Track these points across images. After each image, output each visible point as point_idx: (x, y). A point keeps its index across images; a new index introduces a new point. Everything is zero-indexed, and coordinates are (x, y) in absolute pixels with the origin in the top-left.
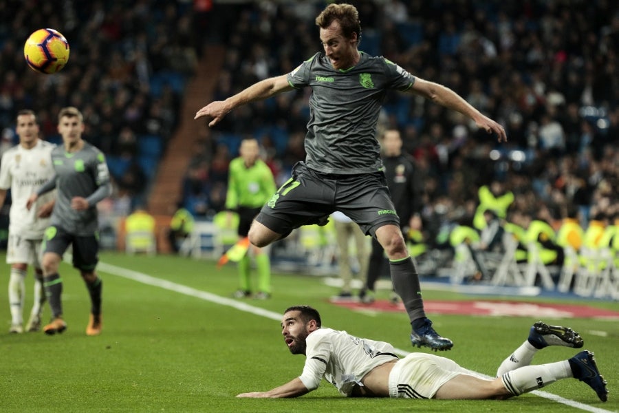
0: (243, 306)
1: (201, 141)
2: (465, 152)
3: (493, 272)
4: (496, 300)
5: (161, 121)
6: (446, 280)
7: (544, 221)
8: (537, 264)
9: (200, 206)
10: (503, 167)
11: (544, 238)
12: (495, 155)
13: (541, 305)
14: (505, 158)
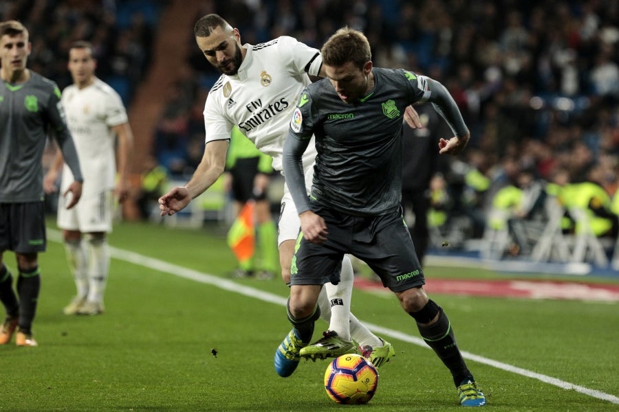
0: (228, 285)
1: (178, 84)
2: (501, 99)
3: (532, 244)
4: (537, 279)
5: (129, 58)
6: (476, 254)
7: (597, 183)
8: (588, 235)
9: (176, 162)
10: (545, 118)
11: (596, 204)
12: (538, 103)
13: (592, 286)
14: (549, 107)
